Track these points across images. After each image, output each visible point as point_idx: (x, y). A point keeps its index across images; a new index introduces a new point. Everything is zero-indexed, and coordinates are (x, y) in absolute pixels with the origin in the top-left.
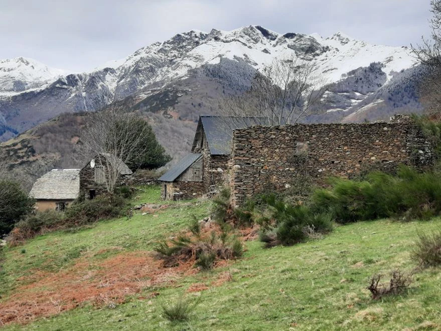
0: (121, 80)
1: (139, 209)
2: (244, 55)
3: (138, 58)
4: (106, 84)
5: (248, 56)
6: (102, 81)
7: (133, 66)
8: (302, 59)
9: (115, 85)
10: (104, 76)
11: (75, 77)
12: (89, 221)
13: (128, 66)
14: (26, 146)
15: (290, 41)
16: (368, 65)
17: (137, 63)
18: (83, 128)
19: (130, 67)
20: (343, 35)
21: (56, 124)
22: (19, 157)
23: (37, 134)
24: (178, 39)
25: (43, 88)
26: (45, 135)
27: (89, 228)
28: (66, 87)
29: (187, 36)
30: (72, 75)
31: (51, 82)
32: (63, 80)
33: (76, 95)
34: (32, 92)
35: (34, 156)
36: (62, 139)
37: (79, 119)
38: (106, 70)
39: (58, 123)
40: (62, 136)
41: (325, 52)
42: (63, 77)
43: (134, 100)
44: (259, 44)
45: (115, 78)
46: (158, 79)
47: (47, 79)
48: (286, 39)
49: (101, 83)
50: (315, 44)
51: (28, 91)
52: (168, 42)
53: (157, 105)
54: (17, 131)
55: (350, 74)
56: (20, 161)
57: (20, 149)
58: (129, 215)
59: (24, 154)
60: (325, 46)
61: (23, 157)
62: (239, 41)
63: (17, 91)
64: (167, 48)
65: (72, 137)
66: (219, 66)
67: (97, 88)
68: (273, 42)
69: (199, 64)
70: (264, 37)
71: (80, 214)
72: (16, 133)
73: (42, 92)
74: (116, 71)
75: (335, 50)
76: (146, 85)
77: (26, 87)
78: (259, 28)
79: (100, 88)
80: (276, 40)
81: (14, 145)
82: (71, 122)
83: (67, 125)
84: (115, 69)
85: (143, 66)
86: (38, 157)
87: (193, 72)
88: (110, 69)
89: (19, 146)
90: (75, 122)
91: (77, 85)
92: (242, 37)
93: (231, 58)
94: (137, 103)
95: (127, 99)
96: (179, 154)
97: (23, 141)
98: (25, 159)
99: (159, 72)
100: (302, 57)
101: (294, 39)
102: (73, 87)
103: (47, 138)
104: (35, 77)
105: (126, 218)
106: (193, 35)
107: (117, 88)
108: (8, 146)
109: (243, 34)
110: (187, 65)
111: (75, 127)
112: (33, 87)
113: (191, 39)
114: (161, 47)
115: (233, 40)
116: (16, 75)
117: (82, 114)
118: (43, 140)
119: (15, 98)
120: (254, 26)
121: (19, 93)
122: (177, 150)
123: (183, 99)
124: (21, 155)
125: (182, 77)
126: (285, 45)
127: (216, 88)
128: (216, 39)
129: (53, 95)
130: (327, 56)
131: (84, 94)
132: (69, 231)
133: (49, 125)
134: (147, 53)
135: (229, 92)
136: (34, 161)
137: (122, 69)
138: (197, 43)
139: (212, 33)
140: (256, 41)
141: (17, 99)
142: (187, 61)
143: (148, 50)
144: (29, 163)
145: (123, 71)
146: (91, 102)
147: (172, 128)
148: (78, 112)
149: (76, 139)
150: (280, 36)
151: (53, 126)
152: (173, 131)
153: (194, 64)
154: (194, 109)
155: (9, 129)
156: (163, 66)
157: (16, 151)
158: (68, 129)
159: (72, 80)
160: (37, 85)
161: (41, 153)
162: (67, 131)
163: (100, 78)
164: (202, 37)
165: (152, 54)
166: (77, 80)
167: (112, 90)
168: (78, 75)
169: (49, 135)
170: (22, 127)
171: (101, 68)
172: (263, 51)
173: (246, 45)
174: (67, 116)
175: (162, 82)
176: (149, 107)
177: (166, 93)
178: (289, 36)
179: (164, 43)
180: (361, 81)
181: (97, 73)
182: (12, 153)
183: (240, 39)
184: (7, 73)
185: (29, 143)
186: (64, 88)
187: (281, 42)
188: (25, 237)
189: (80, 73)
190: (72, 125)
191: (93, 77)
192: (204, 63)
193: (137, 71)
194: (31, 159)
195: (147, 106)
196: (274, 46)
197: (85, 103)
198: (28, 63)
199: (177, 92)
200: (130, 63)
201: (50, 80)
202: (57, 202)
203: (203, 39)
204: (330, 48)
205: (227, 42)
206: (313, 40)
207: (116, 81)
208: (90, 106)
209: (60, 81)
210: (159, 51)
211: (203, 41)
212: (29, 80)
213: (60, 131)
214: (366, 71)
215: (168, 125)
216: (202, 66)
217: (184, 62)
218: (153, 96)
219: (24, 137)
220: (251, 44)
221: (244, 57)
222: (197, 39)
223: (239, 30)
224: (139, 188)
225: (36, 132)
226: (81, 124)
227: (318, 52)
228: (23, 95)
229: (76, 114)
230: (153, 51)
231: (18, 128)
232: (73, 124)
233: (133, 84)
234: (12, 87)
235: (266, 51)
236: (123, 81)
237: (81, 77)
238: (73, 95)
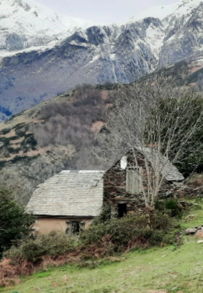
0: (169, 36)
1: (193, 233)
4: (148, 41)
6: (141, 38)
7: (188, 15)
9: (159, 44)
10: (144, 29)
11: (99, 31)
12: (116, 250)
13: (181, 16)
14: (21, 134)
17: (194, 11)
18: (111, 109)
19: (183, 18)
21: (70, 102)
22: (12, 151)
23: (40, 116)
25: (51, 46)
26: (51, 119)
27: (116, 261)
28: (84, 44)
30: (94, 28)
32: (81, 35)
33: (101, 59)
34: (34, 52)
35: (34, 149)
36: (78, 125)
37: (105, 94)
38: (148, 21)
39: (73, 100)
40: (78, 120)
42: (82, 30)
43: (188, 68)
45: (160, 33)
47: (57, 32)
49: (139, 40)
51: (28, 50)
54: (10, 111)
56: (13, 156)
57: (14, 138)
58: (178, 243)
59: (19, 146)
61: (17, 151)
63: (11, 50)
65: (93, 121)
67: (133, 48)
71: (103, 239)
72: (8, 113)
73: (49, 52)
74: (163, 23)
77: (25, 44)
79: (137, 47)
81: (5, 131)
82: (93, 98)
83: (86, 102)
84: (161, 19)
86: (41, 151)
88: (153, 19)
89: (13, 133)
90: (98, 99)
91: (102, 42)
94: (193, 72)
95: (178, 66)
97: (18, 127)
98: (21, 154)
102: (97, 45)
103: (55, 122)
104: (38, 29)
105: (172, 247)
107: (164, 49)
111: (98, 107)
112: (35, 45)
116: (10, 25)
117: (109, 87)
118: (50, 125)
121: (14, 53)
124: (15, 147)
129: (65, 57)
131: (113, 57)
132: (86, 266)
133: (58, 102)
136: (35, 157)
137: (172, 21)
141: (11, 62)
144: (28, 160)
145: (174, 23)
146: (123, 69)
148: (102, 83)
149: (98, 125)
151: (64, 105)
158: (87, 110)
159: (95, 35)
160: (41, 42)
161: (45, 145)
162: (85, 113)
163: (137, 32)
166: (102, 36)
167: (155, 51)
168: (104, 28)
169: (58, 117)
170: (18, 105)
171: (140, 17)
174: (87, 90)
181: (133, 25)
185: (27, 129)
186: (83, 47)
188: (19, 273)
189: (108, 24)
190: (94, 104)
191: (128, 31)
194: (30, 153)
197: (114, 70)
198: (28, 8)
201: (61, 34)
202: (68, 221)
207: (163, 38)
208: (122, 74)
209: (76, 37)
212: (31, 33)
213: (75, 113)
219: (20, 120)
224: (193, 202)
225: (39, 113)
226: (107, 102)
228: (20, 56)
229: (100, 87)
231: (12, 107)
232: (95, 102)
234: (4, 44)
236: (172, 38)
237: (108, 32)
238: (96, 58)
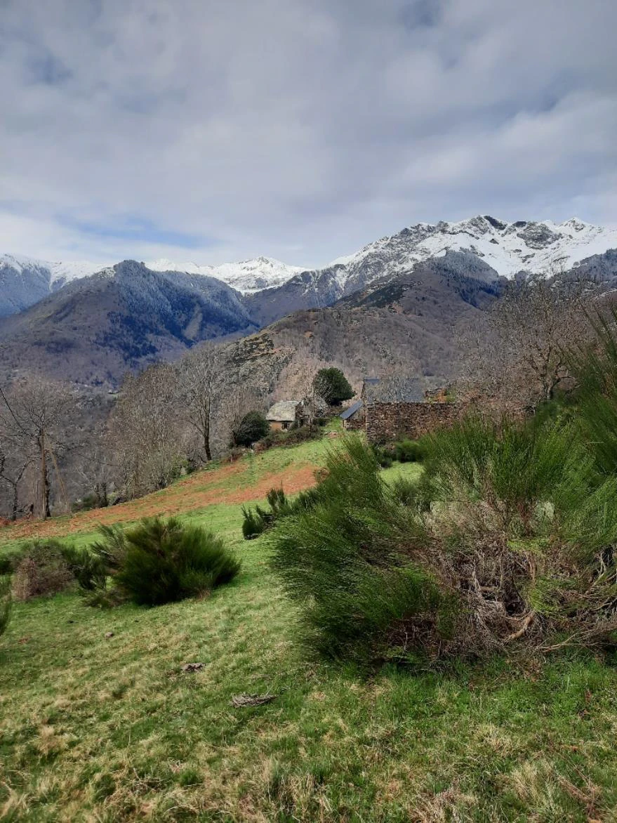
0: (350, 275)
2: (471, 246)
3: (366, 254)
4: (337, 279)
5: (476, 248)
6: (333, 277)
7: (362, 261)
8: (533, 248)
9: (344, 280)
10: (335, 271)
11: (308, 274)
14: (266, 340)
15: (520, 230)
16: (604, 252)
17: (365, 259)
18: (315, 324)
19: (358, 263)
20: (578, 221)
21: (292, 320)
22: (260, 350)
23: (275, 329)
24: (406, 232)
25: (281, 285)
26: (282, 331)
28: (301, 283)
29: (413, 230)
30: (306, 272)
31: (287, 280)
32: (298, 277)
33: (309, 291)
34: (271, 289)
35: (272, 349)
36: (297, 334)
37: (312, 314)
38: (337, 266)
39: (294, 319)
40: (297, 331)
41: (557, 239)
42: (298, 274)
43: (362, 295)
44: (487, 234)
45: (345, 274)
46: (385, 274)
47: (284, 276)
48: (516, 228)
49: (332, 279)
50: (546, 232)
51: (268, 288)
52: (396, 237)
53: (383, 299)
55: (583, 262)
56: (261, 353)
57: (261, 343)
59: (264, 347)
60: (558, 234)
61: (263, 350)
62: (466, 232)
63: (259, 288)
64: (393, 243)
65: (305, 332)
66: (445, 258)
67: (329, 284)
68: (502, 232)
69: (425, 257)
70: (493, 227)
72: (258, 326)
73: (279, 288)
74: (346, 267)
75: (568, 238)
76: (373, 280)
77: (266, 284)
78: (488, 218)
79: (331, 283)
80: (505, 230)
81: (257, 339)
82: (305, 318)
83: (301, 320)
84: (345, 265)
85: (371, 261)
86: (276, 350)
87: (418, 266)
88: (340, 265)
89: (261, 340)
90: (308, 317)
91: (311, 281)
92: (470, 228)
93: (457, 250)
94: (364, 297)
95: (355, 294)
96: (402, 347)
97: (264, 336)
98: (265, 352)
99: (386, 267)
100: (532, 245)
101: (525, 228)
102: (307, 283)
103: (284, 333)
104: (273, 274)
106: (420, 228)
107: (347, 283)
108: (251, 340)
109: (472, 226)
110: (413, 259)
111: (308, 323)
112: (272, 285)
113: (418, 232)
114: (388, 241)
115: (461, 231)
116: (258, 273)
117: (314, 310)
118: (281, 335)
119: (257, 294)
120: (482, 216)
121: (260, 290)
122: (400, 343)
123: (408, 293)
124: (262, 348)
125: (408, 271)
126: (514, 234)
127: (440, 280)
128: (444, 231)
129: (290, 292)
130: (559, 244)
131: (316, 290)
133: (285, 321)
134: (375, 248)
135: (453, 284)
136: (273, 354)
137: (351, 265)
138: (424, 237)
139: (439, 225)
140: (484, 231)
141: (259, 296)
142: (413, 255)
143: (375, 246)
144: (269, 355)
145: (353, 266)
146: (323, 297)
147: (396, 322)
148: (311, 308)
149: (308, 334)
150: (510, 225)
151: (289, 322)
152: (396, 325)
153: (419, 258)
154: (418, 303)
155: (252, 323)
156: (391, 260)
157: (257, 344)
158: (302, 325)
159: (305, 276)
160: (275, 283)
161: (279, 346)
162: (301, 327)
163: (331, 274)
164: (430, 230)
165: (379, 250)
166: (310, 277)
167: (342, 285)
168: (311, 272)
169: (285, 330)
170: (264, 322)
171: (332, 264)
172: (491, 241)
173: (473, 236)
174: (301, 313)
175: (389, 276)
176: (375, 301)
177: (391, 287)
178: (520, 224)
179: (392, 238)
180: (595, 269)
181: (328, 270)
182: (254, 346)
183: (468, 230)
184: (249, 272)
185: (268, 337)
186: (299, 285)
187: (511, 230)
189: (314, 270)
191: (325, 274)
192: (429, 257)
193: (366, 265)
194: (270, 352)
195: (373, 301)
196: (503, 235)
197: (317, 299)
198: (267, 262)
199: (402, 286)
200: (360, 258)
201: (286, 277)
203: (429, 231)
204: (563, 235)
205: (454, 234)
206: (545, 228)
207: (346, 276)
208: (322, 301)
209: (295, 278)
210: (386, 246)
211: (430, 234)
212: (269, 277)
213: (294, 326)
214: (601, 259)
215: (392, 320)
216: (429, 259)
217: (411, 256)
218: (379, 291)
219: (264, 331)
220: (478, 236)
221: (470, 248)
222: (424, 233)
223: (467, 221)
225: (275, 327)
226: (313, 319)
227: (549, 240)
228: (264, 292)
229: (309, 311)
230: (381, 246)
231: (260, 322)
232: (306, 320)
233: (362, 278)
234: (254, 285)
235: (493, 241)
236: (352, 276)
237: (314, 274)
238: (307, 291)
